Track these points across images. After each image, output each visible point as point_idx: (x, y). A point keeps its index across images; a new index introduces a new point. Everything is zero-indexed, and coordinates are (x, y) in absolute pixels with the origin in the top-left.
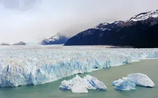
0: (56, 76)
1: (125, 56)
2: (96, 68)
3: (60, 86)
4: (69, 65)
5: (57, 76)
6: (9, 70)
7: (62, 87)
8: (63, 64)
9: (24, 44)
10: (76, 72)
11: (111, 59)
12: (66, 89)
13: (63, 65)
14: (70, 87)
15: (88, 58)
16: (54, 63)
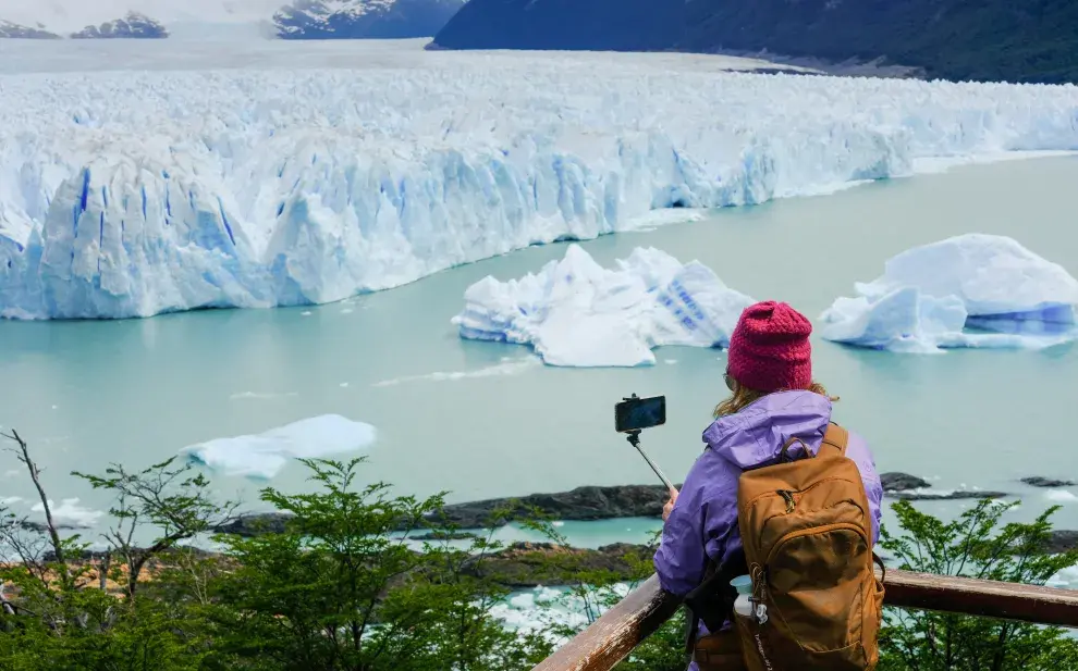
0: (417, 253)
1: (872, 127)
2: (678, 204)
3: (457, 319)
4: (502, 177)
5: (422, 252)
6: (95, 199)
7: (472, 323)
8: (463, 170)
9: (152, 32)
10: (545, 226)
11: (777, 150)
12: (496, 340)
13: (457, 174)
14: (524, 328)
15: (629, 135)
16: (403, 161)
